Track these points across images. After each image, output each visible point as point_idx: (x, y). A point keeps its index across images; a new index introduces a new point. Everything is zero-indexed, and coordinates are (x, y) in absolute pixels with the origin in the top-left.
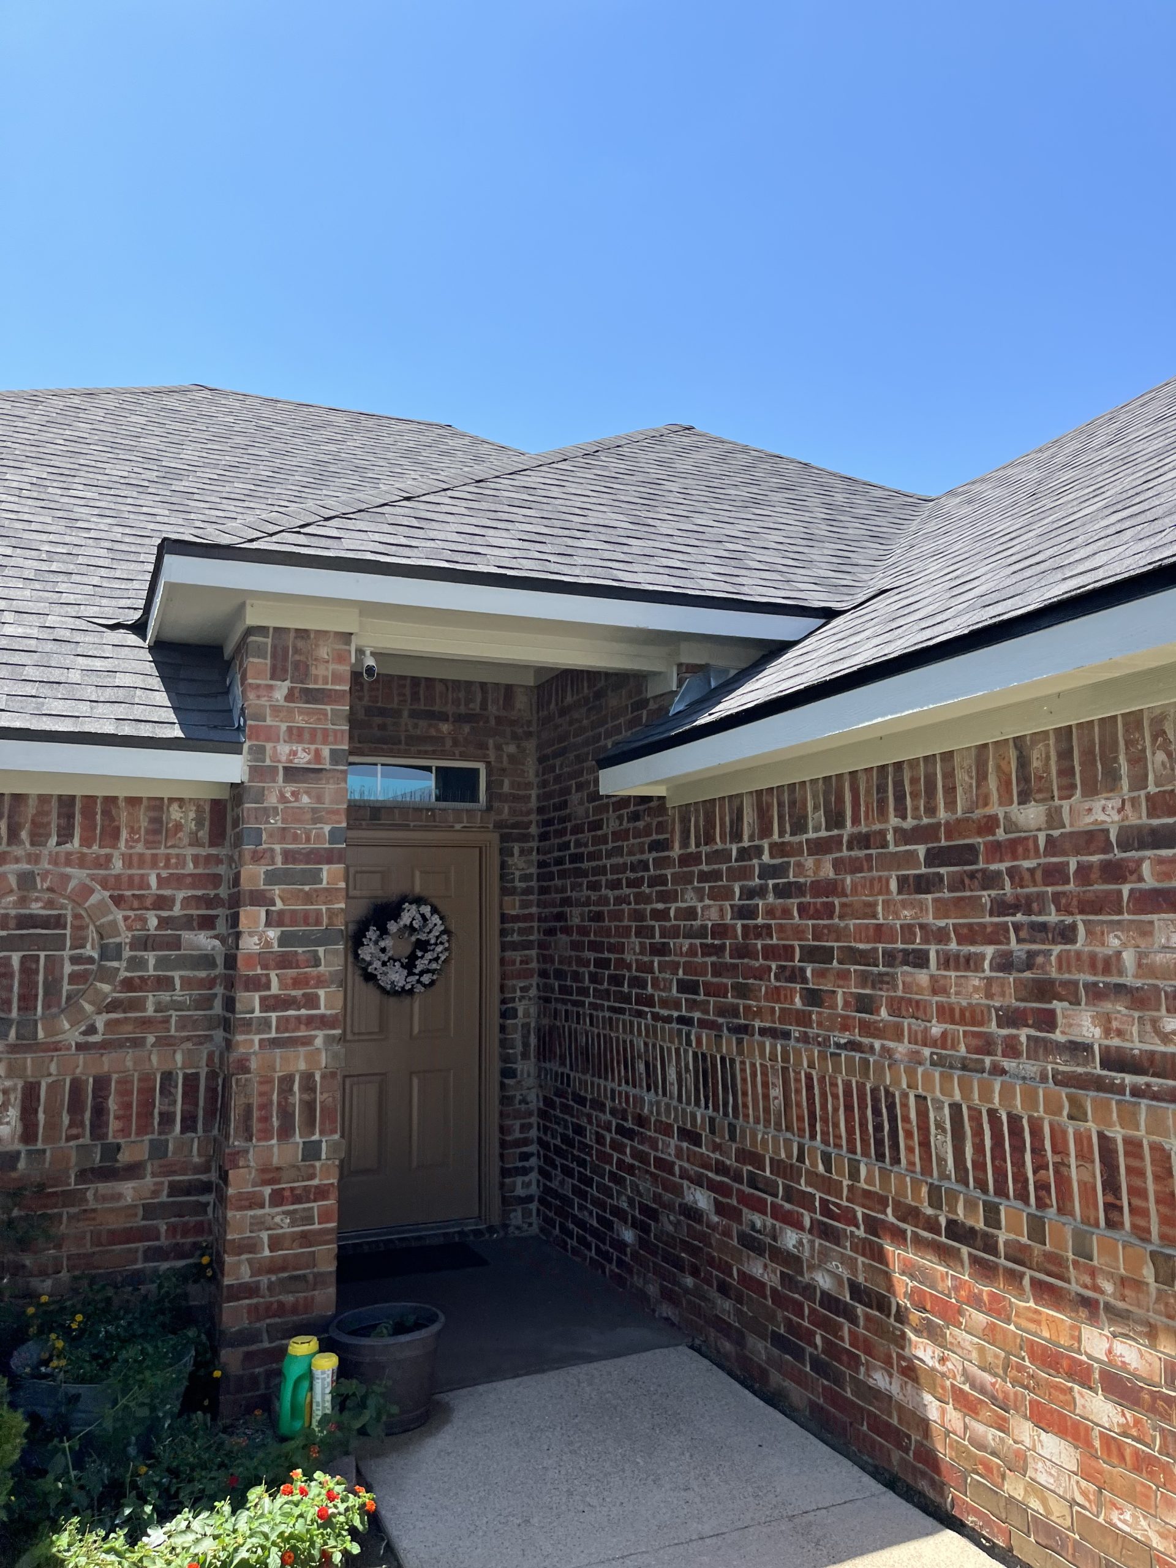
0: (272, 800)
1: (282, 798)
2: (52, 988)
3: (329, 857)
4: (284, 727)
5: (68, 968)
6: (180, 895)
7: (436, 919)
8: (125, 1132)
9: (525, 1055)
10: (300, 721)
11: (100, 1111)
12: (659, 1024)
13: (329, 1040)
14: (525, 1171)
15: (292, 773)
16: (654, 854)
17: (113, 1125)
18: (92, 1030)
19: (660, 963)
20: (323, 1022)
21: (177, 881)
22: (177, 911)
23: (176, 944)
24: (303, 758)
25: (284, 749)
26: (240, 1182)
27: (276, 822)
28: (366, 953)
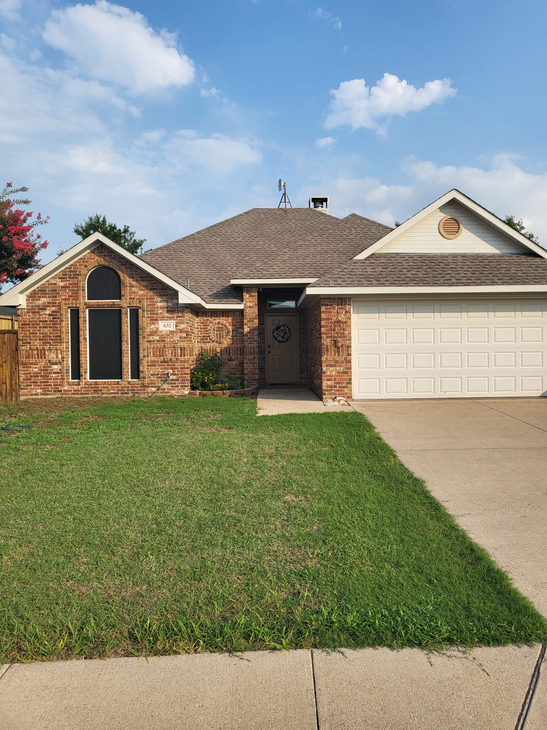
0: (247, 311)
1: (249, 311)
2: (223, 336)
3: (255, 319)
4: (248, 300)
5: (224, 334)
6: (238, 324)
7: (287, 329)
8: (233, 355)
9: (304, 353)
10: (251, 300)
11: (229, 352)
13: (256, 343)
15: (250, 307)
17: (231, 354)
18: (228, 342)
20: (255, 341)
21: (237, 322)
22: (237, 326)
23: (238, 331)
24: (251, 305)
25: (249, 304)
26: (245, 361)
27: (248, 314)
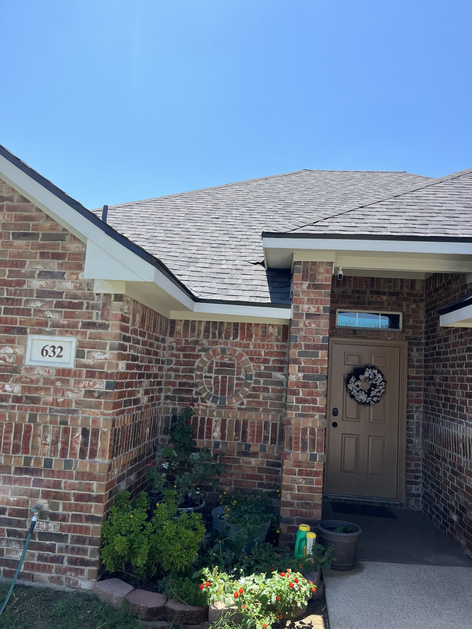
0: (301, 325)
1: (305, 325)
2: (230, 388)
3: (322, 348)
4: (306, 298)
5: (235, 382)
6: (272, 359)
7: (379, 375)
8: (252, 440)
9: (417, 435)
10: (312, 296)
11: (244, 432)
12: (468, 428)
13: (320, 416)
14: (416, 484)
15: (309, 316)
16: (468, 353)
17: (249, 438)
18: (242, 404)
19: (469, 401)
20: (318, 410)
21: (270, 354)
22: (271, 364)
23: (270, 376)
24: (313, 310)
25: (306, 307)
26: (288, 464)
27: (302, 334)
28: (350, 386)
